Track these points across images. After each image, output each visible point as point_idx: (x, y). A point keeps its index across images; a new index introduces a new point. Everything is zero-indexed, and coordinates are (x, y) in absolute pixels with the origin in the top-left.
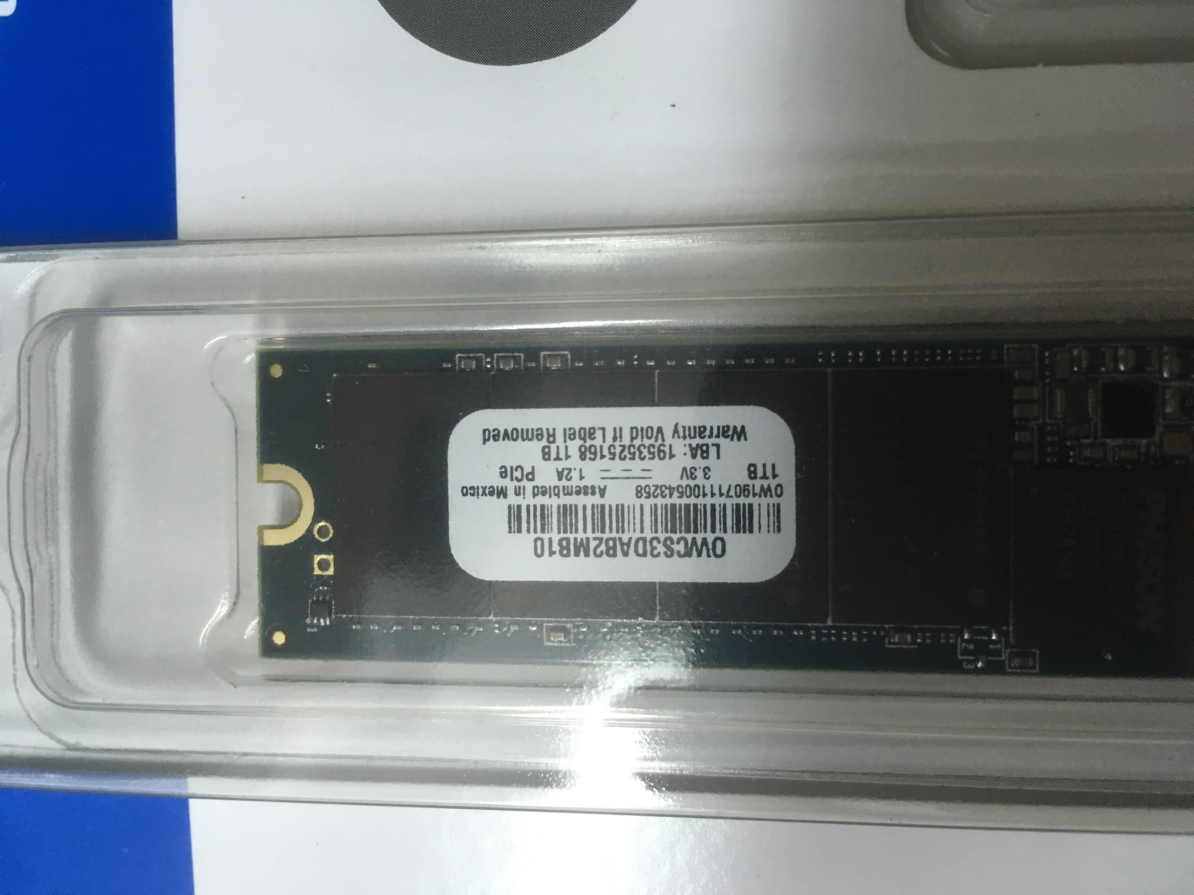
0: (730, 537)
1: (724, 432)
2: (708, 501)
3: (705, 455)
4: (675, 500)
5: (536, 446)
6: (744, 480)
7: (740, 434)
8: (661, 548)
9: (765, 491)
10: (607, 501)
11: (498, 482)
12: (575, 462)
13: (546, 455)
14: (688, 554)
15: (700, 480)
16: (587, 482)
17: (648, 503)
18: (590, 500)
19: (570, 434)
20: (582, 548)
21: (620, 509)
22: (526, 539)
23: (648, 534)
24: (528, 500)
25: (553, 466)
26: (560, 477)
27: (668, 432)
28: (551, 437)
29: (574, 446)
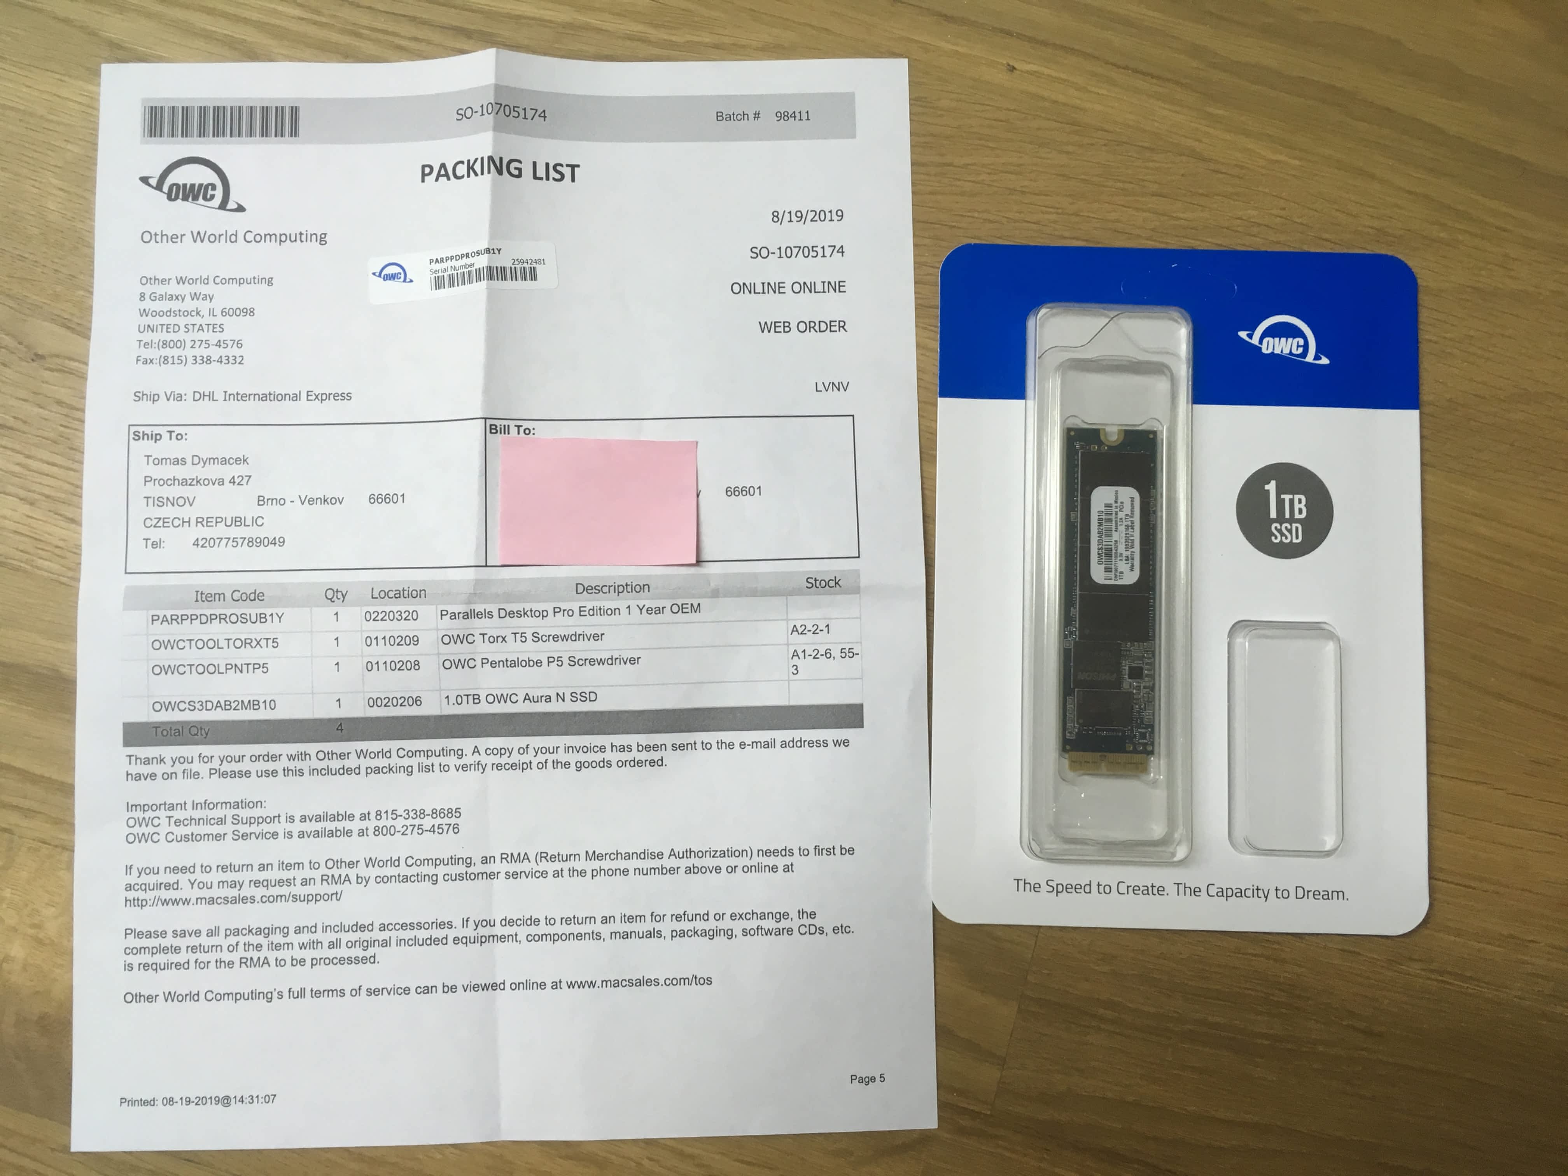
0: (1103, 566)
1: (1133, 565)
2: (1113, 560)
3: (1126, 560)
4: (1114, 551)
5: (1129, 513)
6: (1119, 570)
7: (1132, 570)
8: (1100, 546)
9: (1116, 576)
10: (1113, 532)
11: (1119, 501)
12: (1125, 523)
13: (1127, 515)
14: (1099, 554)
15: (1119, 558)
16: (1119, 527)
17: (1112, 543)
18: (1114, 528)
19: (1132, 522)
20: (1100, 525)
21: (1111, 535)
22: (1103, 509)
23: (1104, 543)
24: (1114, 510)
25: (1124, 517)
26: (1121, 519)
27: (1133, 550)
28: (1132, 517)
29: (1129, 523)
